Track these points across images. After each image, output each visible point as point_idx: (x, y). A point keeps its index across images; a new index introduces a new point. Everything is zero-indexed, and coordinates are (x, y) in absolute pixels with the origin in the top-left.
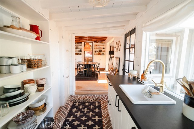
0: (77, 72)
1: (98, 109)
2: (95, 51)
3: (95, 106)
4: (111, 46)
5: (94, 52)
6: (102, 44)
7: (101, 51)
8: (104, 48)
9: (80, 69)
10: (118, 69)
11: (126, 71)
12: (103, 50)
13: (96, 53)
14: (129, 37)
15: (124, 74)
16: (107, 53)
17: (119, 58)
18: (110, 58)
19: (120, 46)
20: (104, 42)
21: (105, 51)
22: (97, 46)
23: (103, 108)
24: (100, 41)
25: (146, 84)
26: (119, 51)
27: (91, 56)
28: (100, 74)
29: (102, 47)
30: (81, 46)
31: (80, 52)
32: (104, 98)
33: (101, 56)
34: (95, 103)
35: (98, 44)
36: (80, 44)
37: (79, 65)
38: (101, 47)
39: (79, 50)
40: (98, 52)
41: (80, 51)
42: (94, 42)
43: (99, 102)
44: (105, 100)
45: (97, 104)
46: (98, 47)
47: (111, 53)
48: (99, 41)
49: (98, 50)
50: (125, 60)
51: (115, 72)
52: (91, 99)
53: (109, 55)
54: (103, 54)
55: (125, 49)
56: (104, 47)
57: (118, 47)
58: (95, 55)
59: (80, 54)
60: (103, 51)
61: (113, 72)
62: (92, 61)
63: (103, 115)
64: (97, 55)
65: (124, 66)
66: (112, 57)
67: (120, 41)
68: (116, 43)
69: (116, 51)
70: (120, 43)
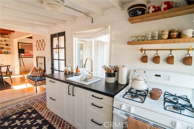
1: (35, 114)
3: (28, 113)
7: (3, 48)
10: (44, 69)
15: (53, 72)
17: (45, 58)
18: (20, 57)
19: (45, 45)
20: (6, 36)
21: (9, 49)
23: (39, 110)
25: (82, 75)
26: (44, 50)
28: (12, 79)
32: (34, 102)
34: (26, 110)
43: (30, 108)
44: (37, 103)
45: (29, 111)
51: (41, 72)
52: (15, 110)
54: (7, 53)
55: (52, 49)
56: (8, 43)
61: (38, 73)
63: (43, 116)
65: (52, 64)
66: (22, 57)
67: (43, 40)
68: (37, 41)
69: (38, 50)
70: (43, 42)
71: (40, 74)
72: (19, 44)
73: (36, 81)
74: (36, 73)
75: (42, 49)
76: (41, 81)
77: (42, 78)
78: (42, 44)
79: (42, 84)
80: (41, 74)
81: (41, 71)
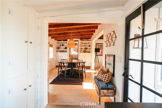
0: (59, 72)
2: (81, 49)
4: (96, 44)
5: (79, 50)
6: (87, 42)
7: (87, 49)
8: (89, 46)
9: (62, 69)
11: (130, 77)
12: (88, 47)
13: (81, 50)
14: (141, 15)
16: (93, 50)
17: (114, 56)
18: (96, 55)
19: (116, 37)
20: (90, 39)
21: (90, 49)
22: (82, 43)
24: (86, 39)
26: (114, 45)
27: (77, 53)
28: (86, 74)
29: (88, 45)
30: (67, 43)
31: (65, 50)
33: (87, 54)
35: (83, 42)
36: (66, 42)
37: (60, 64)
38: (86, 44)
39: (64, 47)
40: (84, 50)
41: (66, 48)
42: (79, 40)
46: (83, 45)
47: (97, 50)
48: (84, 39)
49: (83, 47)
50: (127, 60)
51: (108, 76)
53: (95, 53)
54: (89, 52)
56: (90, 44)
57: (110, 40)
58: (80, 52)
59: (66, 52)
60: (89, 49)
61: (105, 76)
62: (77, 59)
64: (82, 52)
65: (126, 68)
66: (98, 55)
67: (114, 31)
68: (107, 36)
69: (107, 47)
70: (114, 34)
71: (106, 79)
72: (97, 44)
73: (100, 88)
74: (102, 76)
75: (112, 44)
76: (106, 90)
77: (108, 86)
78: (112, 38)
79: (107, 94)
80: (108, 78)
81: (109, 74)
